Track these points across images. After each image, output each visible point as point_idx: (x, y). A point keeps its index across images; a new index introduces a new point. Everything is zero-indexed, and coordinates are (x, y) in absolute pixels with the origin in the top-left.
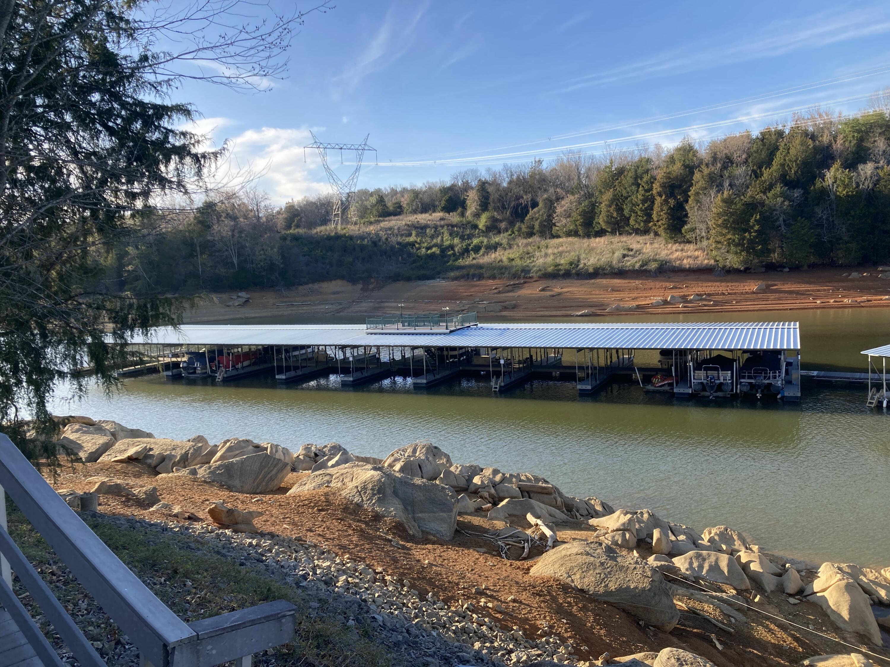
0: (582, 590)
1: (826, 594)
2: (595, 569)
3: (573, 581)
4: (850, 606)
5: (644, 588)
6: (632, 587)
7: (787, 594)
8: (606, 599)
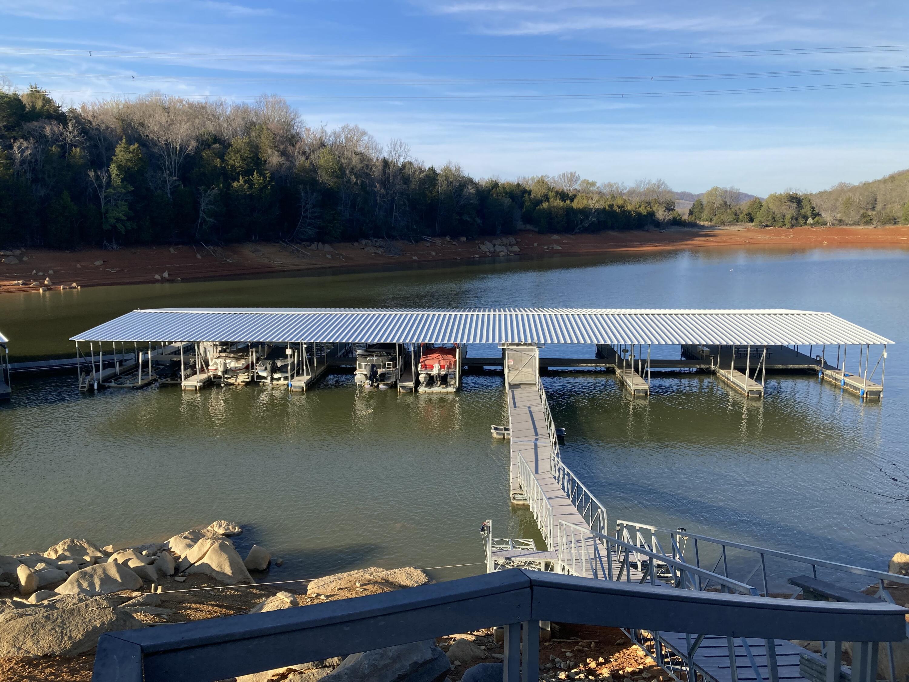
0: (45, 656)
1: (205, 560)
2: (43, 627)
3: (27, 652)
4: (230, 562)
5: (111, 620)
6: (98, 625)
7: (170, 576)
8: (79, 650)
